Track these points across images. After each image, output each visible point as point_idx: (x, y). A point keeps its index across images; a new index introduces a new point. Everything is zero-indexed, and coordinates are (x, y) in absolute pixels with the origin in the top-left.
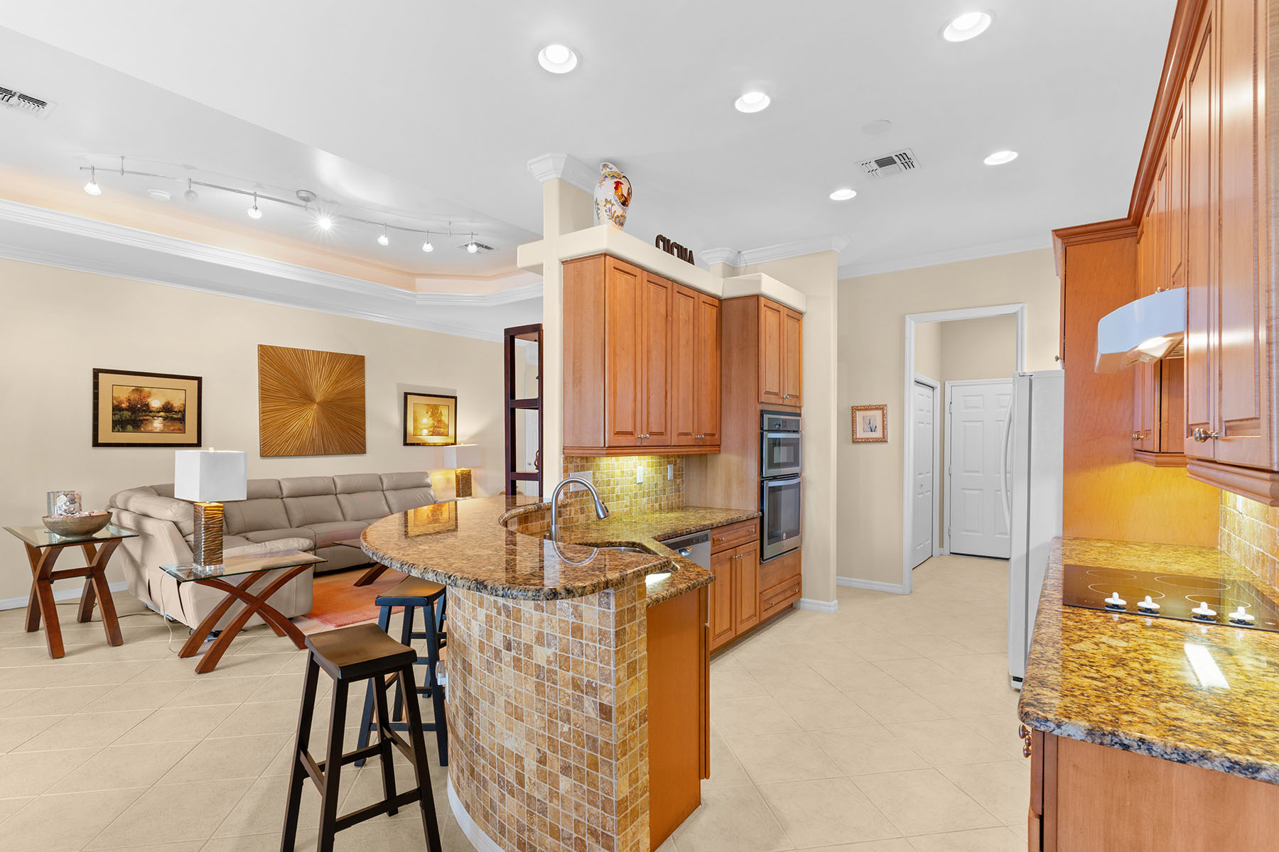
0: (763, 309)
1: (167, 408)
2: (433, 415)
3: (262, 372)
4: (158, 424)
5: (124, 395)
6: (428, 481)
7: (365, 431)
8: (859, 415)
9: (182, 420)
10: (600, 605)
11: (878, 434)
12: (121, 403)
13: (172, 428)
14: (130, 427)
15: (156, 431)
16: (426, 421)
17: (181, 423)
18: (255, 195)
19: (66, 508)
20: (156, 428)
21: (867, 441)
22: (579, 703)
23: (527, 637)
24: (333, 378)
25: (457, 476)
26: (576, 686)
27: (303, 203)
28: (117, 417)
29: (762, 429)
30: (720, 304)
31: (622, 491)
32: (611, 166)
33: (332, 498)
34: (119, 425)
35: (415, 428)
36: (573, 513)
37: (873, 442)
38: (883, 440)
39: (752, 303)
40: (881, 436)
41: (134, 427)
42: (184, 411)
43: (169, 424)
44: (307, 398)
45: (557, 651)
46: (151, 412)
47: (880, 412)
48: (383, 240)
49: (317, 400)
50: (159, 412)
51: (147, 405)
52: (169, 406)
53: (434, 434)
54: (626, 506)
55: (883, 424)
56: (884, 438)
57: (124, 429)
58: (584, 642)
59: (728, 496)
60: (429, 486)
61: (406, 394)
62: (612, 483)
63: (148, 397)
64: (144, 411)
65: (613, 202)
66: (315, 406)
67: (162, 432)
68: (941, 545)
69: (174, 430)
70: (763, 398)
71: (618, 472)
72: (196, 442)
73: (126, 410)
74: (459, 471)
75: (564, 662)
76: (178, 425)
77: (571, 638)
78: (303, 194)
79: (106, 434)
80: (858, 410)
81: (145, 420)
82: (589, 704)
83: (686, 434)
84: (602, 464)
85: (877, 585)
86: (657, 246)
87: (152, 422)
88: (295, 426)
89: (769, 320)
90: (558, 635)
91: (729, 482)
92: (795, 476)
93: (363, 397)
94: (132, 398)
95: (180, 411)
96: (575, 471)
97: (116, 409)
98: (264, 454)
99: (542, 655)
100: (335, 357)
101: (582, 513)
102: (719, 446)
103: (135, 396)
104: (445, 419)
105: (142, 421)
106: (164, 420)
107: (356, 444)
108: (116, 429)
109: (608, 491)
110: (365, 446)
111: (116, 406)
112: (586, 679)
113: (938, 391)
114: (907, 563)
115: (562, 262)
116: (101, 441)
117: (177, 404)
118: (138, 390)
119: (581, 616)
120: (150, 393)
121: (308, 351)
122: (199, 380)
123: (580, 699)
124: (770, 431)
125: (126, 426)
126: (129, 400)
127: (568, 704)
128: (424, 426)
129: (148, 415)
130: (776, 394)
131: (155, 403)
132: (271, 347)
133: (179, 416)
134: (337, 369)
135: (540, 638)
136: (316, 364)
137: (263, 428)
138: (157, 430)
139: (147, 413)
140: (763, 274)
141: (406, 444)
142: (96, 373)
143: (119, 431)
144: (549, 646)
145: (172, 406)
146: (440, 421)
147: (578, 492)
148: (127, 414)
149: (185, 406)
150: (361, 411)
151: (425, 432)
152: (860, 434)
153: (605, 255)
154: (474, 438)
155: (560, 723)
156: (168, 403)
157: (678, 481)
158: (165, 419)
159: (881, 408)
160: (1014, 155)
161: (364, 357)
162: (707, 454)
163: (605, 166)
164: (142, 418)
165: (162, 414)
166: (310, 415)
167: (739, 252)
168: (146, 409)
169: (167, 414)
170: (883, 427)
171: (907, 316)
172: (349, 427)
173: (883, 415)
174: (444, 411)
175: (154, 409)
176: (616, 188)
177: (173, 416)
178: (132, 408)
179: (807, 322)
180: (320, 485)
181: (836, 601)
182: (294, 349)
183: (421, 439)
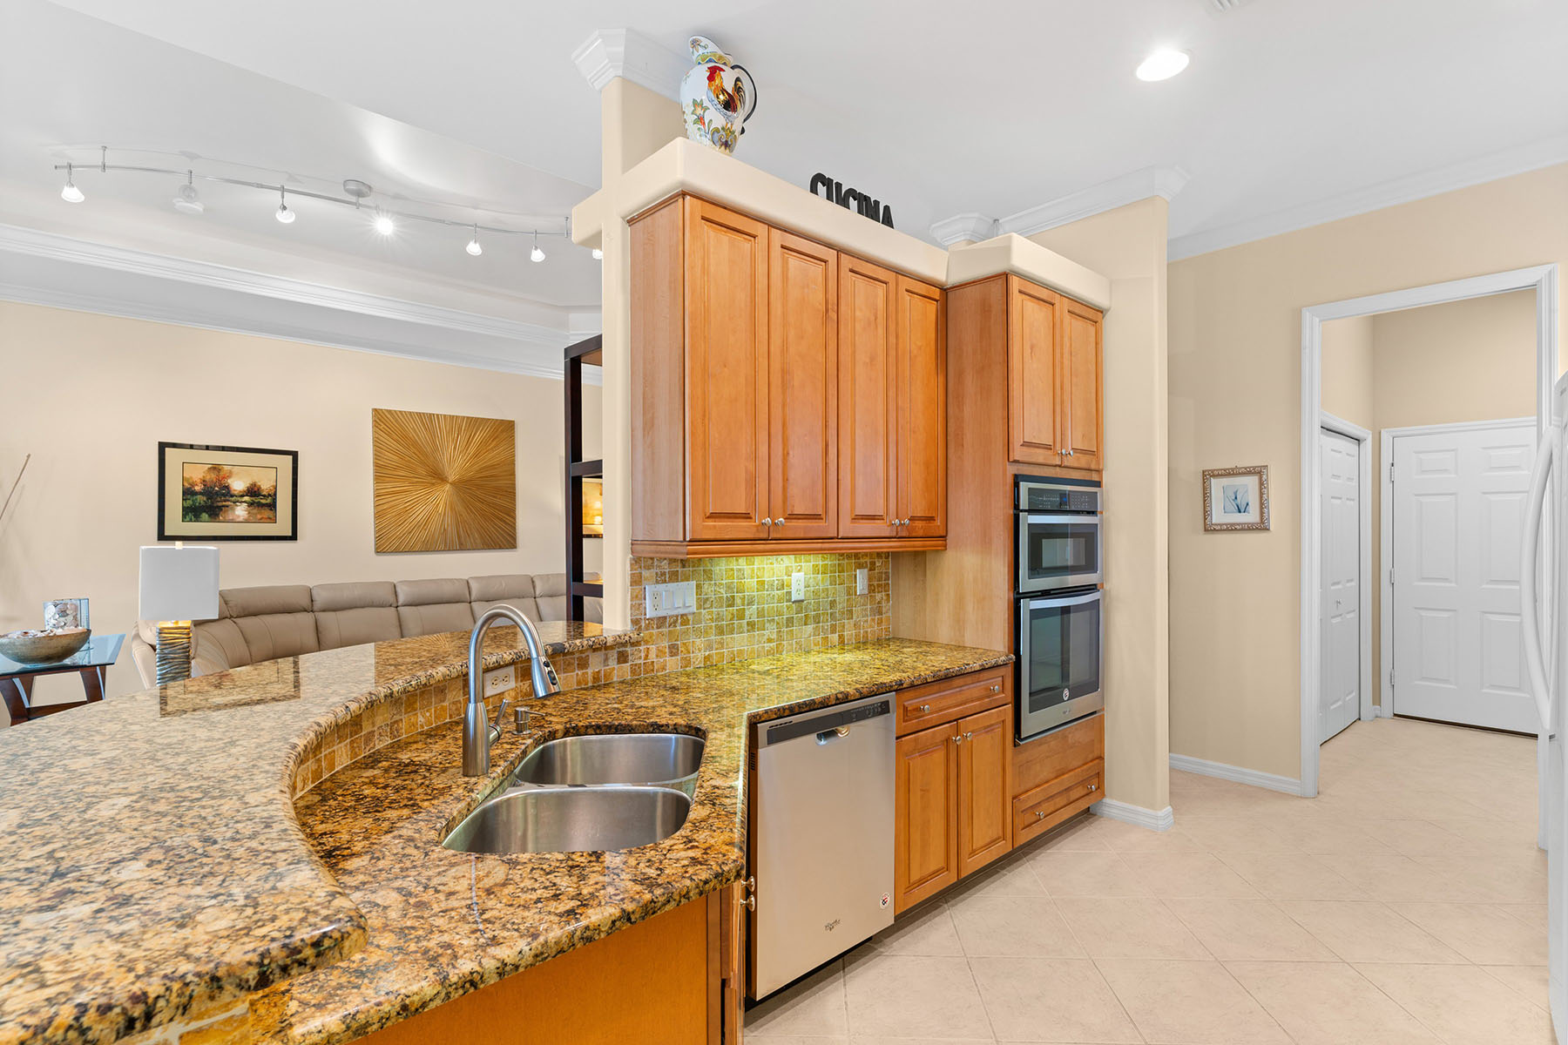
0: (1016, 299)
1: (253, 491)
3: (379, 445)
4: (241, 511)
5: (197, 475)
7: (514, 518)
8: (1216, 485)
9: (272, 506)
11: (1252, 516)
12: (193, 485)
13: (259, 517)
14: (205, 516)
15: (238, 520)
17: (271, 510)
18: (283, 190)
19: (55, 622)
20: (239, 516)
21: (1231, 528)
24: (472, 450)
27: (353, 199)
28: (189, 503)
29: (1016, 507)
30: (945, 296)
31: (760, 613)
32: (704, 41)
33: (463, 607)
34: (192, 512)
35: (586, 515)
36: (652, 656)
37: (1242, 529)
38: (1262, 526)
39: (996, 289)
40: (1257, 519)
41: (210, 516)
42: (275, 494)
43: (255, 511)
44: (438, 476)
46: (232, 496)
47: (1255, 479)
48: (474, 249)
49: (451, 479)
50: (242, 496)
51: (227, 487)
52: (256, 489)
54: (770, 640)
55: (1261, 497)
56: (1262, 522)
57: (197, 518)
59: (959, 622)
62: (738, 601)
63: (229, 477)
64: (224, 495)
66: (448, 487)
67: (246, 521)
68: (1377, 700)
69: (261, 519)
70: (1018, 453)
71: (750, 583)
72: (290, 534)
73: (201, 493)
76: (267, 513)
78: (352, 186)
79: (175, 524)
80: (1214, 476)
81: (223, 506)
83: (872, 518)
84: (716, 569)
85: (1253, 776)
86: (814, 190)
87: (233, 509)
88: (420, 513)
89: (1028, 318)
91: (960, 601)
92: (1091, 588)
93: (513, 474)
94: (208, 478)
95: (270, 495)
96: (657, 582)
97: (188, 493)
98: (379, 551)
100: (475, 423)
101: (672, 654)
102: (944, 537)
103: (211, 477)
105: (220, 508)
106: (249, 506)
107: (503, 536)
108: (188, 519)
109: (730, 616)
110: (515, 539)
111: (188, 489)
113: (1368, 446)
114: (1311, 735)
115: (628, 222)
116: (167, 533)
117: (265, 486)
118: (216, 468)
120: (231, 472)
121: (437, 415)
122: (295, 455)
124: (1031, 511)
125: (201, 513)
126: (204, 482)
128: (596, 512)
129: (228, 501)
130: (1047, 447)
131: (238, 485)
132: (389, 411)
133: (269, 500)
134: (478, 438)
136: (448, 433)
137: (379, 515)
138: (241, 519)
139: (227, 498)
140: (1015, 235)
142: (163, 447)
143: (191, 521)
145: (259, 488)
147: (665, 618)
148: (201, 499)
149: (276, 488)
150: (510, 493)
151: (599, 519)
152: (1218, 517)
153: (684, 194)
156: (254, 485)
157: (878, 596)
158: (250, 504)
159: (1258, 472)
161: (514, 422)
162: (924, 553)
163: (695, 43)
164: (220, 504)
165: (246, 498)
166: (442, 496)
167: (995, 220)
168: (226, 492)
169: (253, 499)
170: (1262, 504)
171: (1304, 310)
172: (493, 514)
173: (1261, 484)
175: (236, 493)
176: (711, 78)
177: (261, 500)
178: (208, 492)
179: (1110, 325)
180: (448, 590)
181: (1169, 808)
182: (419, 414)
183: (593, 530)
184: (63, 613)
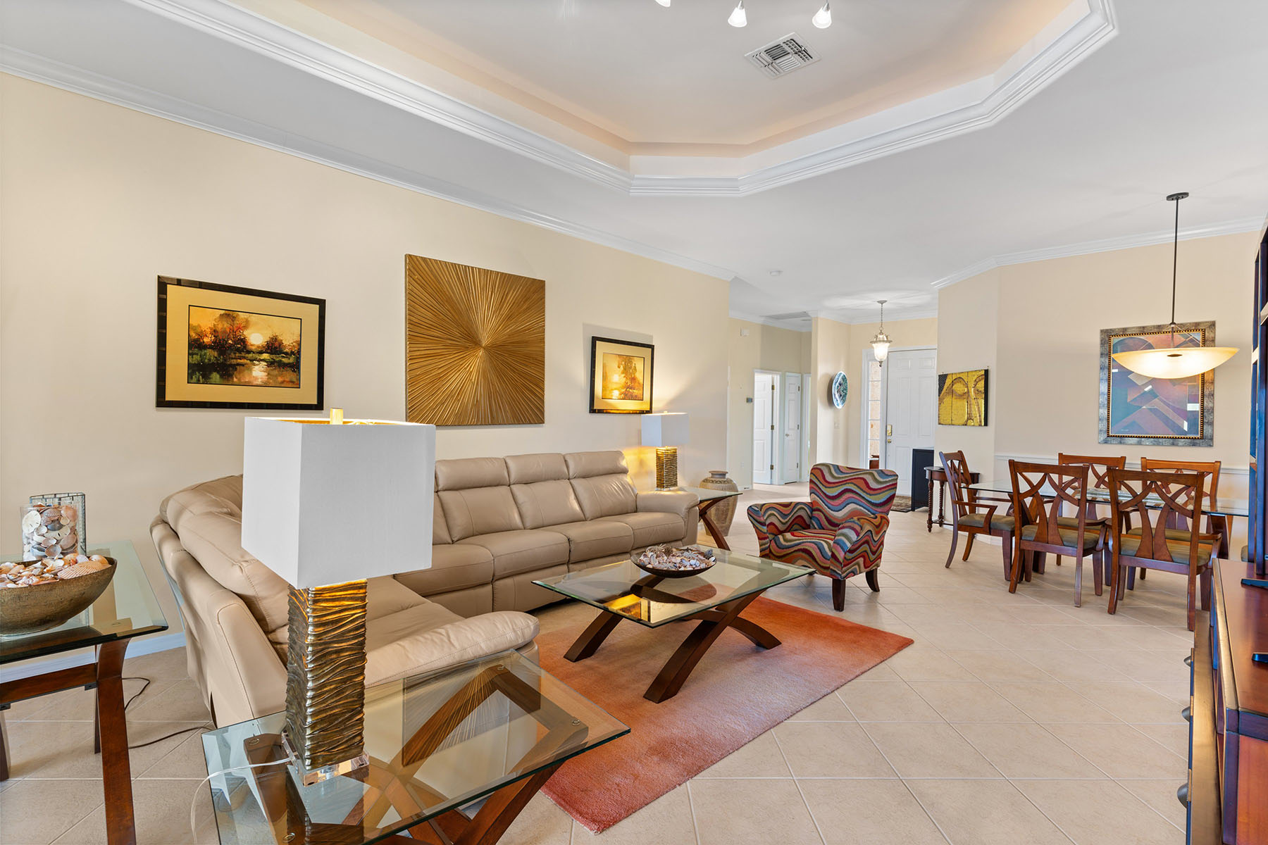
1: (273, 347)
2: (625, 371)
3: (410, 296)
4: (259, 372)
5: (207, 322)
6: (624, 463)
7: (543, 390)
9: (296, 367)
12: (201, 335)
13: (280, 379)
14: (215, 376)
15: (255, 383)
16: (617, 378)
17: (294, 371)
19: (40, 539)
20: (256, 378)
24: (505, 310)
25: (658, 458)
28: (196, 358)
33: (504, 490)
34: (199, 371)
35: (604, 388)
41: (222, 376)
42: (299, 352)
43: (276, 372)
44: (470, 340)
46: (249, 352)
49: (485, 341)
50: (261, 353)
51: (243, 341)
52: (277, 344)
53: (627, 396)
57: (206, 379)
60: (625, 471)
61: (595, 340)
63: (246, 327)
64: (239, 350)
66: (481, 353)
67: (265, 385)
69: (282, 382)
72: (315, 402)
73: (211, 347)
74: (662, 450)
76: (289, 375)
79: (179, 387)
81: (238, 364)
87: (250, 369)
88: (455, 380)
93: (542, 340)
94: (220, 327)
95: (292, 353)
97: (195, 345)
100: (508, 280)
103: (224, 326)
104: (639, 376)
105: (234, 367)
106: (268, 366)
107: (532, 409)
108: (194, 379)
110: (543, 413)
111: (196, 341)
116: (169, 397)
117: (288, 341)
118: (229, 315)
120: (247, 321)
121: (472, 268)
122: (321, 303)
125: (211, 373)
126: (214, 332)
128: (614, 386)
129: (244, 358)
131: (256, 338)
132: (424, 259)
133: (292, 360)
134: (510, 298)
136: (482, 289)
137: (411, 382)
138: (259, 382)
139: (243, 354)
141: (592, 411)
142: (162, 285)
143: (198, 382)
145: (281, 343)
146: (633, 379)
148: (211, 354)
149: (300, 344)
150: (538, 361)
151: (616, 394)
154: (674, 403)
156: (274, 339)
158: (270, 364)
161: (543, 282)
164: (234, 362)
165: (265, 356)
166: (476, 362)
168: (242, 346)
169: (274, 356)
172: (524, 385)
174: (639, 365)
175: (253, 348)
177: (282, 359)
178: (220, 345)
180: (488, 472)
182: (454, 265)
183: (610, 405)
184: (55, 524)
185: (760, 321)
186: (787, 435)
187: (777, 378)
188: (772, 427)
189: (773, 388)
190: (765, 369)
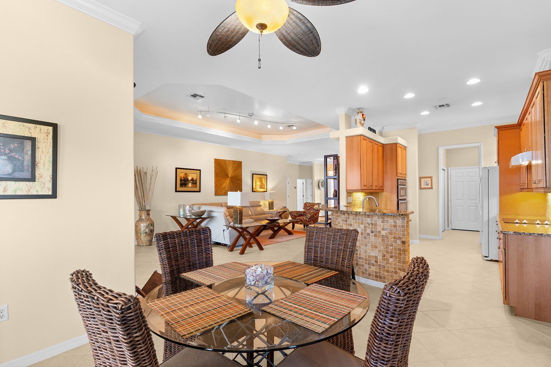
0: (398, 147)
1: (192, 180)
2: (260, 181)
3: (215, 167)
4: (190, 185)
5: (182, 175)
6: (261, 204)
8: (422, 180)
9: (196, 183)
10: (402, 220)
11: (429, 186)
12: (182, 178)
16: (259, 183)
18: (239, 116)
21: (425, 188)
22: (395, 242)
23: (379, 229)
24: (234, 169)
25: (269, 203)
26: (394, 238)
27: (250, 117)
28: (181, 183)
29: (398, 184)
30: (383, 146)
32: (360, 109)
34: (182, 185)
35: (255, 186)
37: (428, 189)
38: (431, 188)
39: (394, 146)
40: (431, 187)
41: (185, 186)
43: (193, 185)
44: (227, 176)
45: (389, 231)
46: (189, 181)
47: (430, 179)
48: (269, 126)
49: (230, 177)
51: (188, 179)
53: (261, 188)
55: (431, 182)
56: (432, 187)
57: (182, 187)
58: (397, 228)
59: (386, 205)
60: (261, 206)
61: (253, 174)
62: (356, 200)
63: (188, 176)
64: (187, 181)
65: (362, 120)
66: (229, 179)
67: (191, 187)
68: (448, 226)
69: (194, 187)
70: (399, 175)
71: (357, 197)
72: (199, 191)
73: (183, 180)
74: (270, 201)
75: (391, 233)
76: (195, 185)
77: (393, 228)
78: (250, 114)
79: (178, 188)
80: (422, 178)
82: (399, 242)
83: (376, 186)
84: (354, 195)
85: (430, 237)
86: (369, 130)
87: (189, 184)
88: (224, 185)
89: (399, 150)
90: (389, 228)
91: (387, 201)
92: (405, 199)
94: (184, 177)
97: (181, 180)
98: (216, 195)
99: (383, 233)
100: (234, 162)
102: (383, 190)
104: (264, 183)
105: (186, 184)
110: (242, 189)
112: (398, 236)
113: (446, 171)
114: (440, 230)
115: (346, 137)
116: (177, 190)
117: (195, 178)
118: (186, 174)
119: (396, 223)
121: (227, 160)
122: (200, 170)
123: (396, 241)
124: (400, 185)
127: (392, 242)
128: (258, 185)
130: (401, 174)
131: (190, 178)
132: (218, 159)
133: (195, 182)
134: (235, 166)
135: (383, 229)
136: (229, 165)
137: (215, 186)
138: (190, 187)
140: (398, 137)
141: (253, 191)
142: (176, 168)
144: (386, 230)
146: (262, 183)
148: (183, 182)
149: (197, 179)
150: (241, 180)
151: (258, 187)
152: (423, 186)
153: (361, 135)
154: (273, 189)
155: (389, 247)
156: (193, 178)
157: (369, 201)
158: (192, 183)
159: (431, 177)
160: (482, 103)
161: (241, 162)
162: (378, 193)
163: (359, 110)
164: (186, 183)
166: (228, 181)
167: (383, 128)
170: (431, 184)
171: (439, 147)
172: (238, 186)
173: (431, 180)
174: (264, 180)
176: (362, 116)
177: (194, 182)
178: (184, 180)
179: (408, 150)
181: (419, 240)
182: (223, 160)
183: (257, 190)
184: (190, 207)
185: (298, 164)
186: (308, 198)
187: (304, 181)
188: (303, 196)
189: (303, 184)
190: (300, 178)
